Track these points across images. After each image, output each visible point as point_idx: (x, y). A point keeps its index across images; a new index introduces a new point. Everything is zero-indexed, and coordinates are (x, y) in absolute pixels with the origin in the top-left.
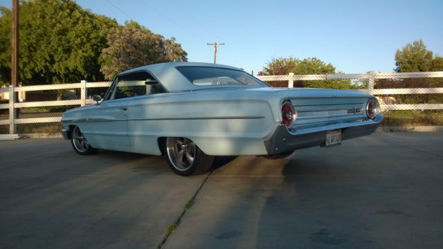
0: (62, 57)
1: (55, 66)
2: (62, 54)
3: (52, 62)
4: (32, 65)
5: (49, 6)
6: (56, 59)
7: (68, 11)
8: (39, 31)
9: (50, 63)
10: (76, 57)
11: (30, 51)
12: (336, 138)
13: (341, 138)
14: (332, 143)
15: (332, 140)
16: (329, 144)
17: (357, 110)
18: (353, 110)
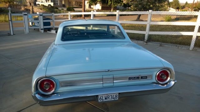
12: (112, 97)
13: (118, 97)
14: (106, 100)
15: (106, 99)
16: (102, 101)
17: (143, 78)
18: (137, 77)
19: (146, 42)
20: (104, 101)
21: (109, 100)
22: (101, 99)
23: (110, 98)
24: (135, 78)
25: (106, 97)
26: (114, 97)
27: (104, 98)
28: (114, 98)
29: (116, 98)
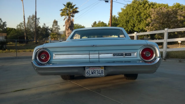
0: (138, 24)
1: (135, 28)
2: (138, 23)
3: (134, 26)
4: (127, 28)
5: (136, 4)
6: (136, 25)
7: (143, 4)
8: (131, 15)
9: (133, 27)
10: (143, 23)
11: (127, 23)
12: (98, 72)
13: (104, 72)
14: (93, 75)
15: (92, 73)
16: (89, 75)
17: (127, 54)
18: (121, 54)
19: (164, 59)
20: (90, 75)
21: (95, 75)
22: (88, 73)
23: (96, 73)
24: (119, 54)
25: (92, 72)
26: (100, 72)
27: (91, 73)
28: (100, 74)
29: (102, 73)
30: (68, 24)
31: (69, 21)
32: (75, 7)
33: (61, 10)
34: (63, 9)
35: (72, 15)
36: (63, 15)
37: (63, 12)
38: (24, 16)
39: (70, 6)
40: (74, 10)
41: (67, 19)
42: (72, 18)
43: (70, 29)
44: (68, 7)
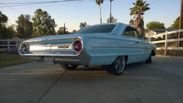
12: (50, 61)
13: (53, 61)
17: (66, 47)
18: (62, 46)
25: (47, 60)
30: (137, 23)
31: (139, 20)
32: (145, 4)
33: (131, 9)
34: (132, 8)
35: (142, 12)
36: (133, 14)
37: (132, 11)
38: (101, 19)
39: (139, 3)
40: (144, 7)
41: (137, 18)
42: (142, 16)
43: (139, 28)
44: (137, 5)
